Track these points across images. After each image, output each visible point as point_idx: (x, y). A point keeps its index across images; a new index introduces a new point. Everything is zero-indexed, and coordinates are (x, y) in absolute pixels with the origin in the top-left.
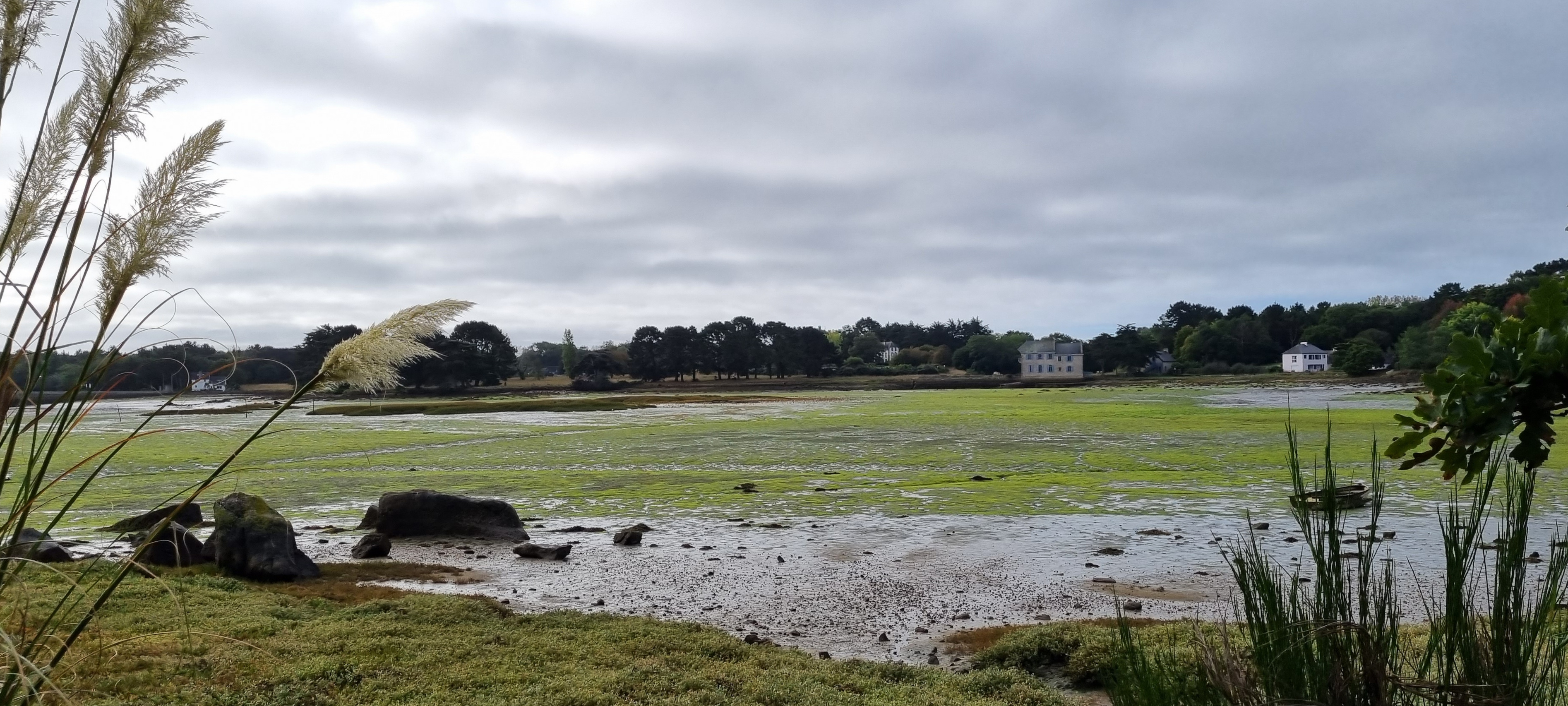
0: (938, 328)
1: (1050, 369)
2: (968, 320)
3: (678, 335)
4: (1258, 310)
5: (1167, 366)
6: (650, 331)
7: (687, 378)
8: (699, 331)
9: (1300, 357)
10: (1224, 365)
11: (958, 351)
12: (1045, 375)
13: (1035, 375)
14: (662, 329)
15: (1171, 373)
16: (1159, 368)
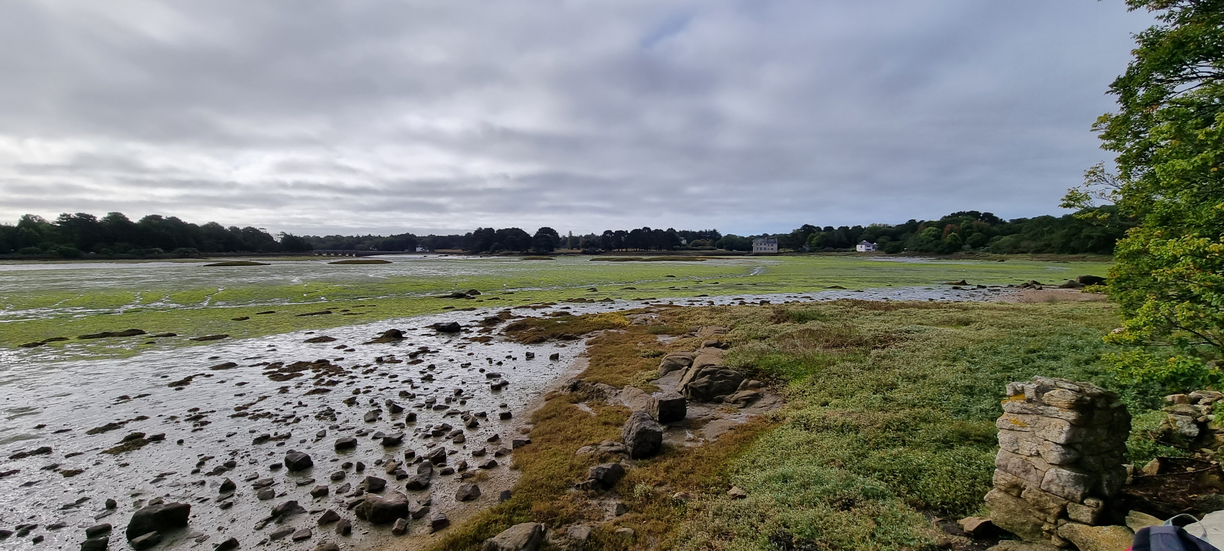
0: (701, 232)
1: (765, 249)
2: (712, 230)
3: (620, 233)
4: (836, 228)
5: (808, 249)
6: (609, 232)
7: (624, 250)
8: (629, 232)
9: (864, 246)
10: (832, 249)
11: (718, 242)
12: (763, 251)
13: (759, 251)
14: (613, 231)
15: (810, 251)
16: (805, 249)
